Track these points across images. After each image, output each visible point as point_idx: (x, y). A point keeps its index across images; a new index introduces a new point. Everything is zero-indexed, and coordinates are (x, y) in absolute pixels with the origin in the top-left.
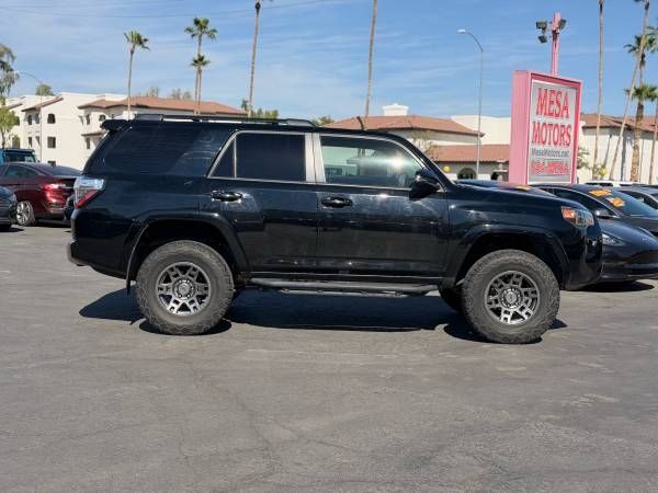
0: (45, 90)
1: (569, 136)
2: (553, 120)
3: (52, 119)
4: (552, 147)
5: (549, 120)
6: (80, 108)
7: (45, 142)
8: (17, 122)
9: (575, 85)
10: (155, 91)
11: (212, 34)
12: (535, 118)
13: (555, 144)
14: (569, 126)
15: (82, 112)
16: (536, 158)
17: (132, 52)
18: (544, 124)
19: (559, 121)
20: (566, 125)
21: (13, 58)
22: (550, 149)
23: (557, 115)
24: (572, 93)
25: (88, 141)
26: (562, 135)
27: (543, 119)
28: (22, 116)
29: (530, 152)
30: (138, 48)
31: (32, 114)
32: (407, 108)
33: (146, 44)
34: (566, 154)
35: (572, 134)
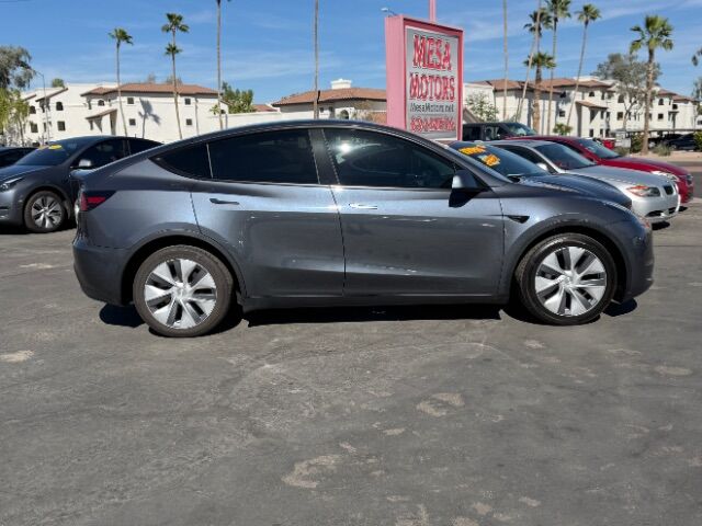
0: (58, 83)
1: (453, 89)
2: (434, 72)
3: (60, 106)
4: (435, 102)
5: (429, 72)
6: (82, 96)
7: (55, 126)
8: (33, 110)
9: (457, 33)
10: (152, 79)
11: (183, 29)
12: (411, 68)
13: (438, 97)
14: (452, 79)
15: (84, 99)
16: (416, 114)
17: (118, 45)
18: (424, 76)
19: (441, 73)
20: (449, 77)
21: (30, 58)
22: (432, 103)
23: (438, 66)
24: (453, 42)
25: (91, 122)
26: (445, 88)
27: (421, 71)
28: (37, 106)
29: (409, 108)
30: (123, 43)
31: (44, 102)
32: (350, 82)
33: (130, 40)
34: (450, 109)
35: (456, 87)
